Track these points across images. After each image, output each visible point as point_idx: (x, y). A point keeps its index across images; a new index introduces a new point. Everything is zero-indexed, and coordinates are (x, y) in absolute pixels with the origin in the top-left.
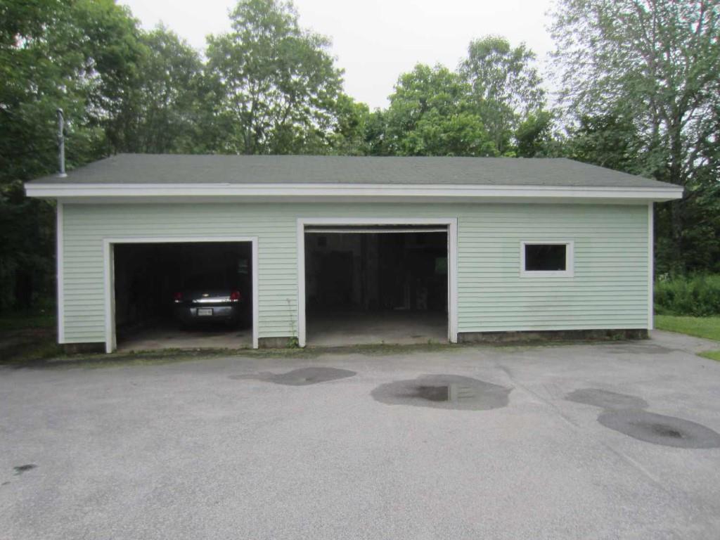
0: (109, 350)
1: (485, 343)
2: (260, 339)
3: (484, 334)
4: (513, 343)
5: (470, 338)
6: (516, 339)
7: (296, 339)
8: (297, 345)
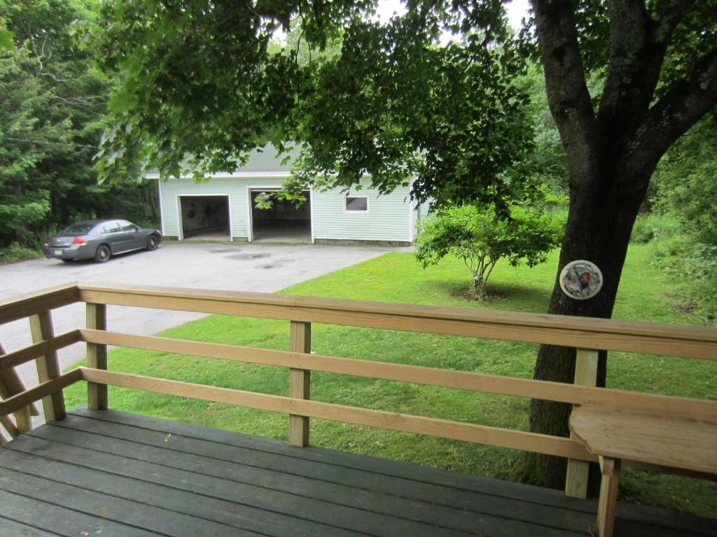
0: (180, 239)
1: (328, 244)
2: (234, 238)
3: (328, 240)
4: (343, 245)
5: (321, 242)
6: (342, 243)
7: (247, 238)
8: (248, 241)
